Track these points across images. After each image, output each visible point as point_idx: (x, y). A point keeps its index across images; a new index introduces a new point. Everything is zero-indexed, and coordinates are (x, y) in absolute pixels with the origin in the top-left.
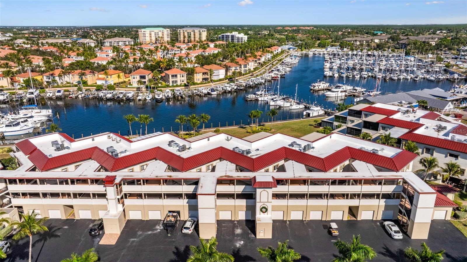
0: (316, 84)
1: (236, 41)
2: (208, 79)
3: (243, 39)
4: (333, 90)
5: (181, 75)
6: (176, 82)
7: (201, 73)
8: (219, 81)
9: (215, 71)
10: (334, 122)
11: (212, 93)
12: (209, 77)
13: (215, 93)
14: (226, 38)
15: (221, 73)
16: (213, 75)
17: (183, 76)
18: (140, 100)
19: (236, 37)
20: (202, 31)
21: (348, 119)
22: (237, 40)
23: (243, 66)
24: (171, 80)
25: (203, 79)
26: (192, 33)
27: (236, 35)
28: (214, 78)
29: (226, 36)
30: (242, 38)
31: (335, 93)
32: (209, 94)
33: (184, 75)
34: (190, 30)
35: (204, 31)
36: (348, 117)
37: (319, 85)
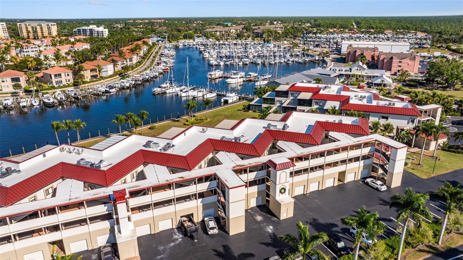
1: (95, 35)
3: (104, 33)
14: (84, 32)
19: (95, 31)
20: (52, 25)
22: (97, 34)
26: (38, 28)
27: (95, 29)
29: (83, 30)
30: (102, 32)
34: (34, 24)
35: (54, 25)
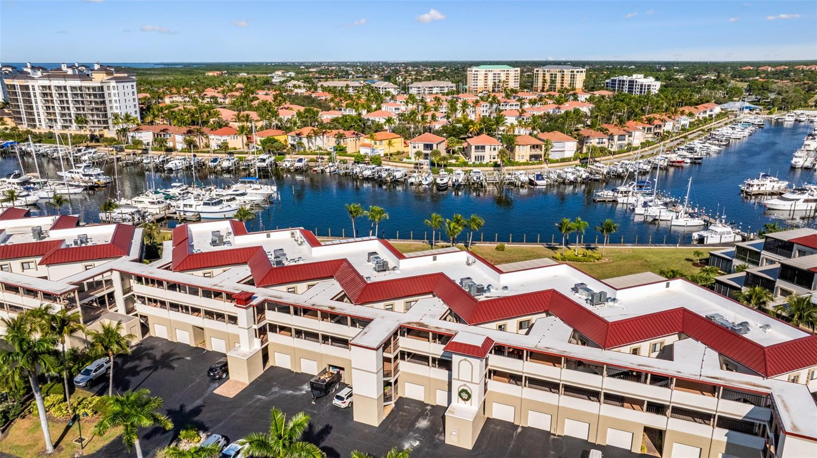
0: (756, 182)
1: (636, 93)
2: (541, 156)
3: (652, 87)
4: (787, 195)
5: (492, 147)
6: (482, 158)
7: (529, 146)
8: (561, 162)
9: (554, 144)
10: (734, 260)
11: (538, 182)
12: (542, 153)
13: (544, 182)
14: (620, 84)
15: (570, 147)
16: (552, 150)
17: (495, 149)
18: (412, 184)
19: (637, 84)
20: (578, 72)
21: (762, 256)
22: (639, 90)
23: (616, 138)
24: (474, 153)
25: (531, 156)
26: (559, 75)
27: (638, 80)
28: (553, 156)
29: (620, 81)
30: (649, 86)
31: (790, 203)
32: (531, 182)
33: (497, 147)
34: (555, 70)
35: (582, 72)
36: (763, 252)
37: (762, 183)
